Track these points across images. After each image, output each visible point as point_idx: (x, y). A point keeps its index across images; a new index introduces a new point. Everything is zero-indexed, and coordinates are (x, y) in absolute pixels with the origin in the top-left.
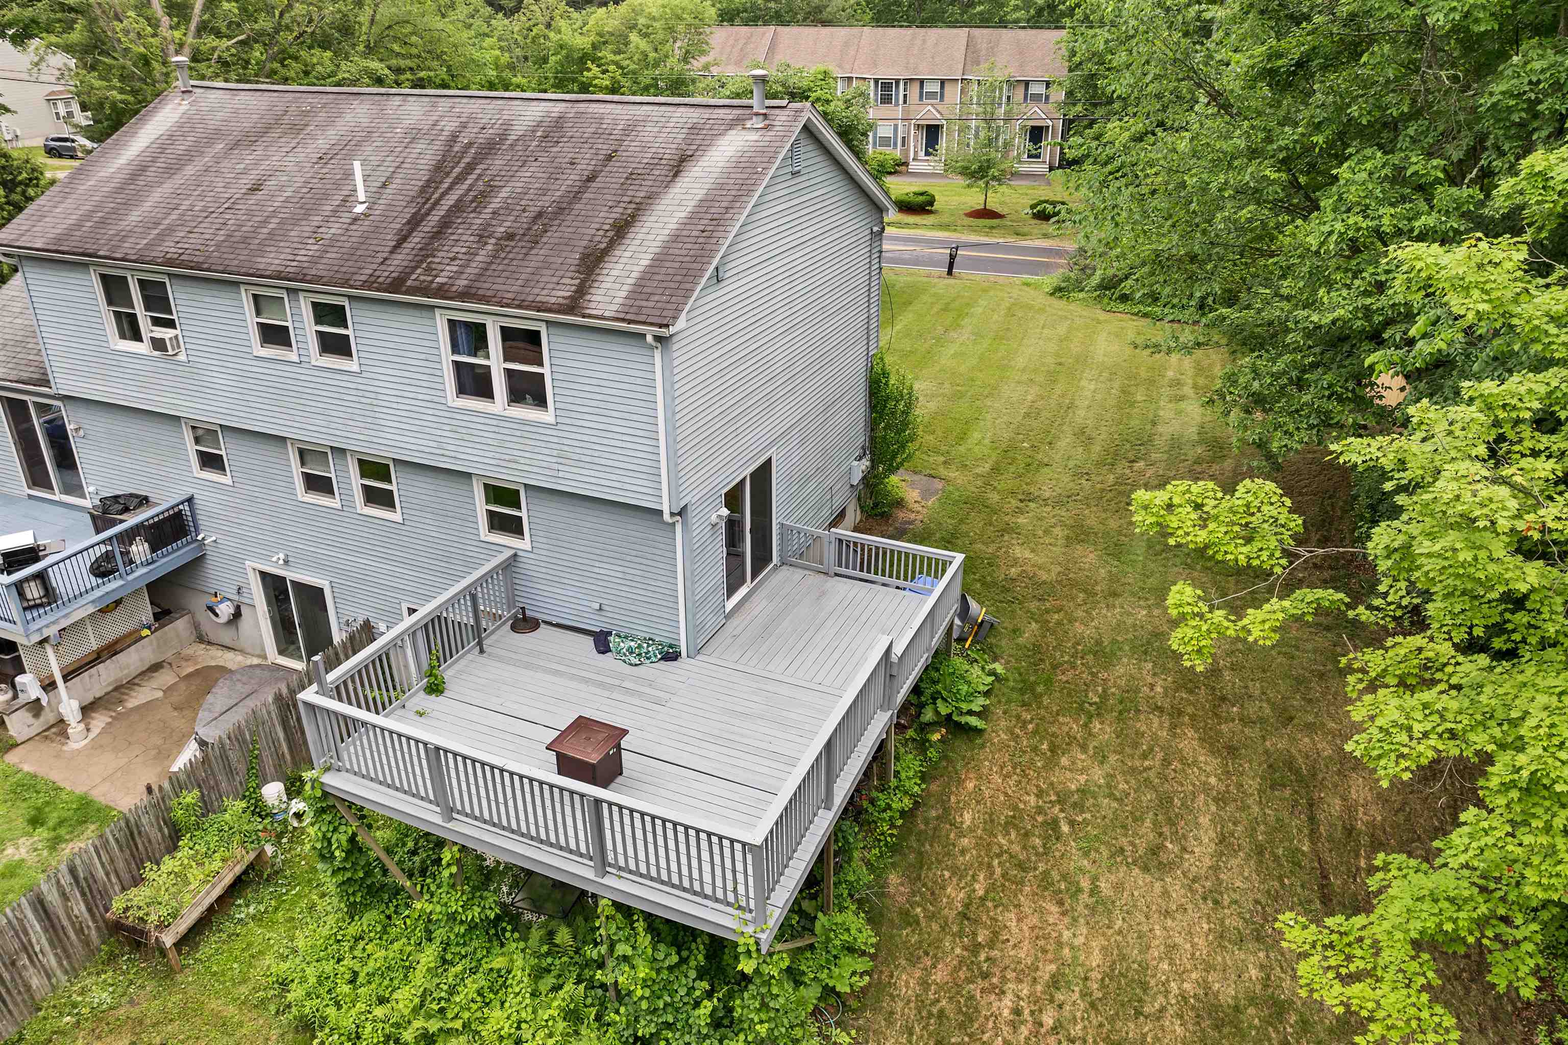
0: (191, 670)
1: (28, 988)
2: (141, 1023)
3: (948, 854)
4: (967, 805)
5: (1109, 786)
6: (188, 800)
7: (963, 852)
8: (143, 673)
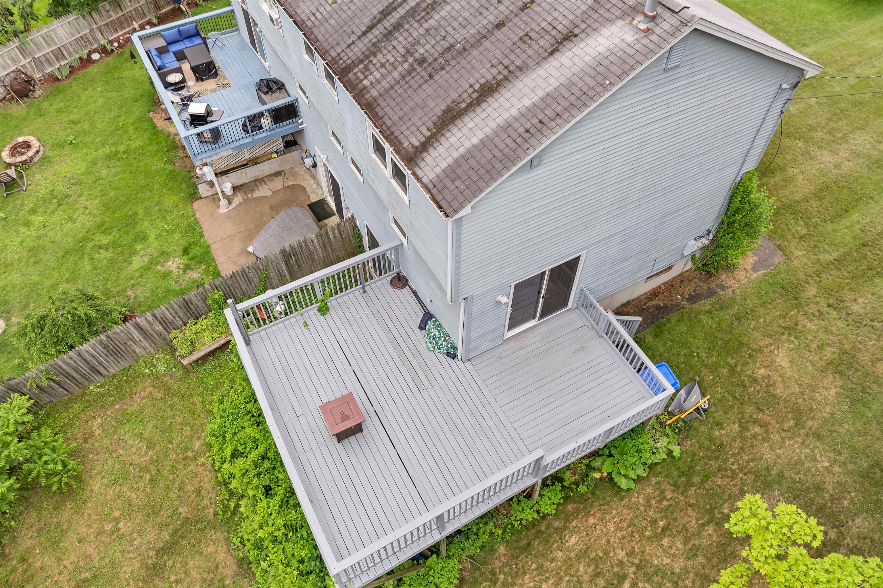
0: (291, 183)
5: (679, 576)
6: (216, 296)
7: (553, 560)
8: (270, 175)
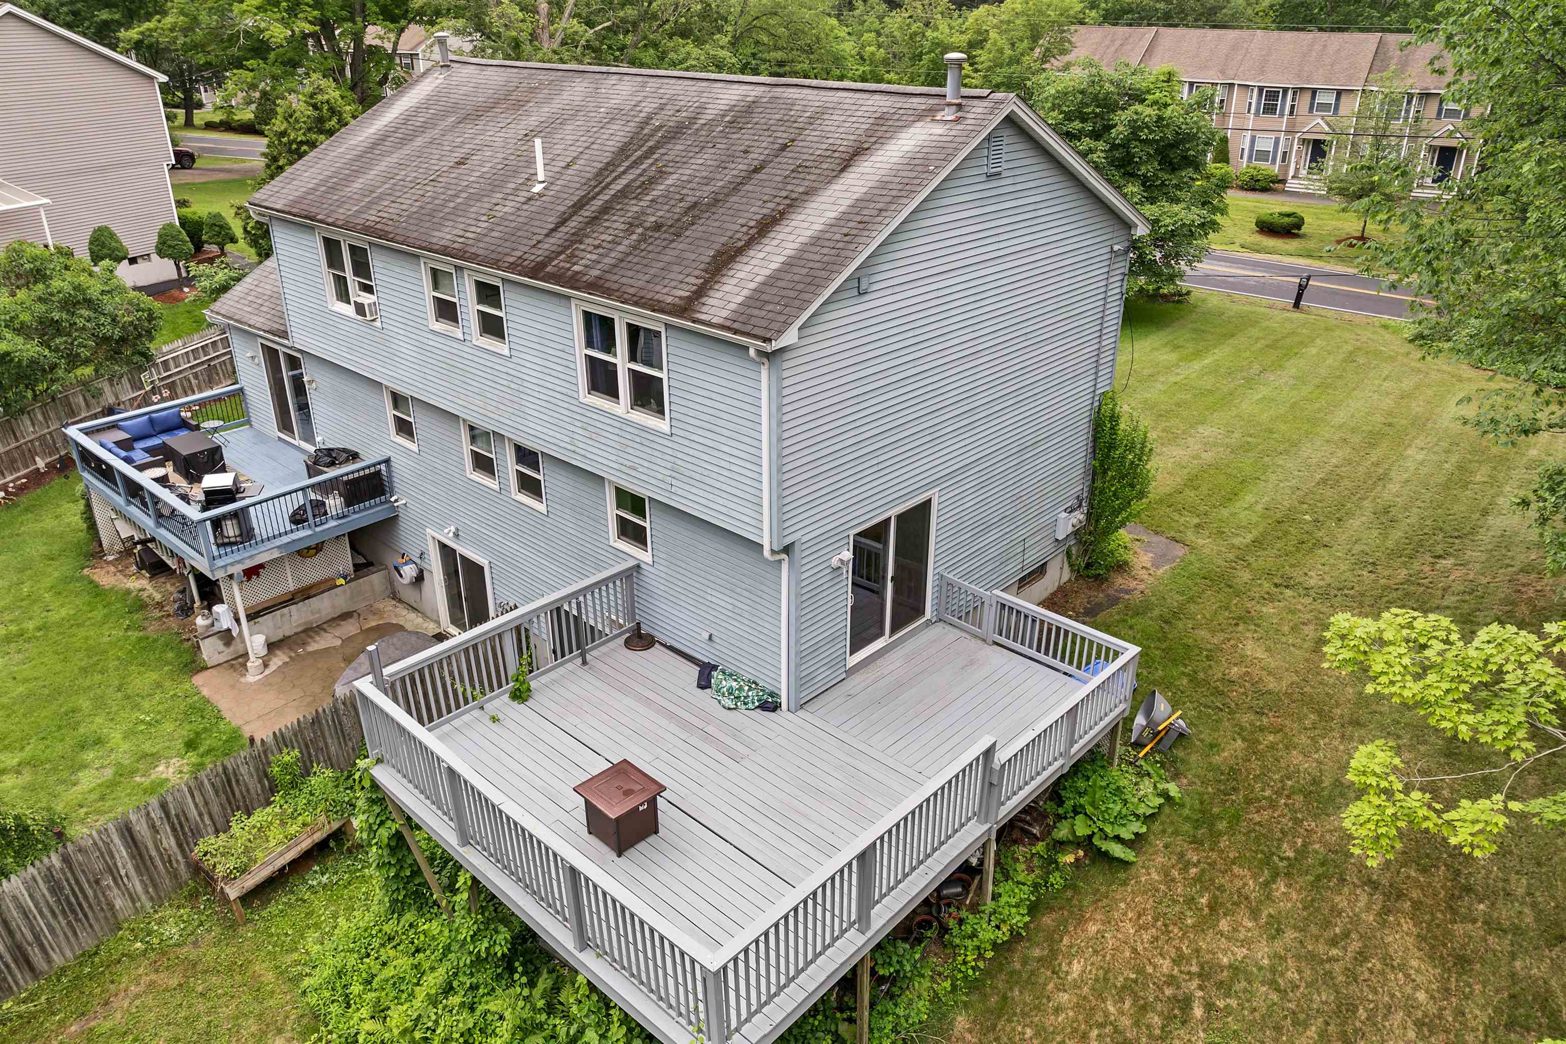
0: (374, 624)
1: (111, 906)
2: (194, 966)
3: (1037, 1008)
4: (1081, 951)
6: (287, 758)
7: (1057, 1010)
8: (333, 619)
